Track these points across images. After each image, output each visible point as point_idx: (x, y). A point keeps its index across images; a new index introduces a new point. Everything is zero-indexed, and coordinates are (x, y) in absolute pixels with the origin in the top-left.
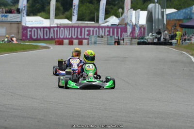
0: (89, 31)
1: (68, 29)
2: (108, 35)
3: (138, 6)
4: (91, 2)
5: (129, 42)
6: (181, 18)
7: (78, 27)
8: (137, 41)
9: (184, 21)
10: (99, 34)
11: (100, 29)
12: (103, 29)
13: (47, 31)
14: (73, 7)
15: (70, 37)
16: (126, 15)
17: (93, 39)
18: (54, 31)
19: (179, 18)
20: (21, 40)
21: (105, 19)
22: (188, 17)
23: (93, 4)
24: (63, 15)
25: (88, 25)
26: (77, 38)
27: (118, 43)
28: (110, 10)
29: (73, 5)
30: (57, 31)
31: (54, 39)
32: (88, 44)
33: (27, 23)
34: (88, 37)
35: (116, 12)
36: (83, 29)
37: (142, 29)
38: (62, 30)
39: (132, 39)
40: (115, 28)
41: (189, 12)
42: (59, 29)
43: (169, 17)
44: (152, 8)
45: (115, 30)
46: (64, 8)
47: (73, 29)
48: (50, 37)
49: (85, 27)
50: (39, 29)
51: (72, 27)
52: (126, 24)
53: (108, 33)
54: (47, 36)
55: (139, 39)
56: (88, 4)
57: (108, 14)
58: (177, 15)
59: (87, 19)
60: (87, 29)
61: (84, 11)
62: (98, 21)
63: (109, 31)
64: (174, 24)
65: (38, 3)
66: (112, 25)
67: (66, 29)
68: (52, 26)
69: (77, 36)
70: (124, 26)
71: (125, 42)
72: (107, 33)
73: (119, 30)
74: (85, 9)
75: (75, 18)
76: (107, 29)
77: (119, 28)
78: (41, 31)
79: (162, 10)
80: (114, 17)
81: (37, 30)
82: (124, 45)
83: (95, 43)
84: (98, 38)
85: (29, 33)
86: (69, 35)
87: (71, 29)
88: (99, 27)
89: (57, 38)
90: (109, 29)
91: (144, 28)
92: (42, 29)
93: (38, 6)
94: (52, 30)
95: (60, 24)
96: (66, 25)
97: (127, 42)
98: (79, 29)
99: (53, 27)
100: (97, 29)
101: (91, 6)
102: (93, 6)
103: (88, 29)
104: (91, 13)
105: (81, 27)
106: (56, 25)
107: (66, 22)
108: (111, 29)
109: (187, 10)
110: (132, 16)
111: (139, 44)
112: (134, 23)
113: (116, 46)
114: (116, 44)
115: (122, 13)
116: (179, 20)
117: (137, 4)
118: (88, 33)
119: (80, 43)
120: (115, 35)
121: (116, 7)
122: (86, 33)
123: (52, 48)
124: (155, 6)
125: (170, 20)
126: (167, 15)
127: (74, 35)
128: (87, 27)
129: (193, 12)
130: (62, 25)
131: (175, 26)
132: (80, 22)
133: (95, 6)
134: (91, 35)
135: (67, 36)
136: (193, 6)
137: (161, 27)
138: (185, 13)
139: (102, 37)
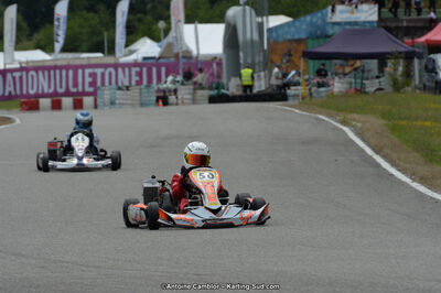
0: (93, 75)
1: (46, 72)
2: (139, 83)
4: (91, 9)
5: (190, 97)
6: (303, 36)
7: (67, 68)
8: (206, 93)
9: (310, 42)
10: (117, 83)
11: (120, 70)
12: (127, 70)
14: (56, 23)
15: (51, 90)
16: (174, 34)
17: (106, 94)
18: (14, 78)
19: (297, 37)
21: (127, 45)
22: (319, 33)
23: (95, 12)
24: (30, 40)
25: (93, 62)
26: (68, 93)
27: (163, 99)
28: (136, 23)
29: (56, 17)
30: (21, 78)
31: (16, 96)
32: (96, 107)
34: (91, 90)
36: (80, 71)
37: (215, 65)
38: (32, 77)
39: (195, 89)
40: (154, 65)
41: (320, 22)
43: (274, 35)
44: (234, 17)
45: (154, 70)
46: (29, 25)
47: (58, 72)
48: (7, 94)
49: (83, 67)
51: (55, 68)
52: (177, 55)
53: (137, 78)
55: (211, 88)
56: (84, 12)
57: (133, 34)
58: (293, 29)
59: (84, 47)
60: (88, 71)
61: (78, 30)
62: (111, 50)
63: (140, 74)
64: (286, 51)
66: (145, 58)
67: (40, 73)
68: (8, 67)
69: (67, 88)
70: (173, 60)
71: (180, 97)
72: (135, 78)
73: (163, 70)
74: (81, 26)
75: (58, 46)
76: (134, 70)
77: (163, 64)
79: (259, 19)
80: (149, 41)
82: (177, 104)
83: (112, 103)
84: (118, 92)
86: (49, 87)
87: (52, 72)
88: (116, 66)
89: (22, 96)
90: (138, 69)
91: (219, 64)
94: (9, 76)
95: (27, 62)
96: (41, 64)
97: (185, 96)
98: (71, 72)
99: (12, 71)
100: (112, 70)
101: (94, 19)
102: (96, 16)
103: (90, 70)
104: (93, 33)
105: (75, 68)
106: (18, 66)
107: (38, 56)
108: (145, 70)
109: (315, 18)
111: (212, 100)
112: (195, 53)
113: (161, 109)
114: (161, 103)
115: (167, 31)
116: (299, 41)
118: (90, 80)
119: (78, 105)
120: (155, 81)
121: (149, 18)
122: (88, 80)
123: (18, 121)
124: (244, 11)
125: (276, 42)
126: (270, 30)
127: (61, 87)
128: (89, 66)
129: (329, 20)
130: (31, 64)
131: (290, 55)
132: (70, 56)
133: (102, 16)
134: (99, 83)
135: (46, 91)
136: (330, 8)
137: (259, 58)
138: (311, 24)
139: (127, 88)
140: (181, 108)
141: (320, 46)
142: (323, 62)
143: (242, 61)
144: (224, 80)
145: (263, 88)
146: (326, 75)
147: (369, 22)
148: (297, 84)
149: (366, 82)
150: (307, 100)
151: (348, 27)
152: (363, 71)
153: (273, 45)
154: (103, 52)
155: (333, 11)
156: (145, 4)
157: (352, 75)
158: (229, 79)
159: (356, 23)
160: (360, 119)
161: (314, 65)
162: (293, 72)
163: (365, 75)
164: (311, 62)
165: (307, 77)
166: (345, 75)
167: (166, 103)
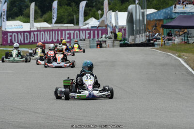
0: (69, 34)
1: (49, 32)
2: (89, 37)
3: (117, 7)
4: (69, 5)
5: (112, 44)
6: (162, 18)
7: (58, 30)
8: (119, 43)
9: (165, 21)
10: (80, 37)
11: (81, 32)
12: (84, 32)
13: (27, 35)
14: (53, 11)
15: (51, 40)
16: (105, 16)
18: (34, 35)
19: (159, 18)
20: (2, 45)
21: (84, 21)
22: (169, 17)
23: (71, 6)
24: (41, 18)
25: (69, 28)
27: (100, 45)
28: (88, 11)
29: (53, 8)
30: (37, 34)
31: (35, 43)
33: (7, 27)
34: (69, 40)
35: (94, 14)
36: (64, 32)
37: (123, 30)
38: (42, 34)
39: (114, 41)
40: (95, 30)
41: (169, 12)
42: (39, 33)
43: (149, 17)
44: (132, 9)
45: (96, 32)
46: (41, 11)
47: (54, 32)
48: (31, 41)
49: (65, 30)
50: (19, 34)
51: (52, 30)
52: (107, 26)
54: (27, 40)
56: (66, 6)
57: (87, 16)
58: (157, 15)
59: (65, 21)
60: (67, 32)
61: (63, 14)
62: (77, 23)
63: (90, 34)
64: (154, 25)
65: (15, 6)
66: (92, 27)
67: (46, 32)
68: (32, 30)
69: (58, 39)
70: (104, 28)
71: (107, 44)
72: (87, 36)
73: (100, 32)
74: (64, 12)
75: (54, 21)
76: (87, 32)
77: (100, 30)
78: (21, 35)
79: (143, 11)
80: (94, 19)
81: (18, 34)
82: (106, 47)
84: (80, 41)
85: (9, 38)
86: (50, 39)
87: (51, 32)
88: (79, 30)
90: (89, 31)
91: (125, 30)
92: (22, 34)
93: (15, 9)
94: (32, 34)
95: (40, 28)
96: (46, 29)
97: (109, 44)
98: (59, 32)
100: (78, 32)
101: (70, 9)
104: (69, 15)
105: (62, 31)
106: (36, 29)
107: (45, 25)
108: (92, 32)
109: (167, 10)
110: (111, 17)
111: (121, 46)
112: (114, 25)
113: (99, 49)
114: (99, 46)
115: (102, 15)
116: (160, 20)
117: (116, 5)
118: (68, 36)
120: (96, 37)
121: (94, 9)
122: (67, 36)
124: (136, 6)
125: (150, 21)
126: (147, 15)
127: (55, 39)
128: (68, 30)
129: (173, 11)
130: (42, 29)
131: (156, 27)
132: (59, 25)
133: (74, 8)
134: (72, 38)
135: (48, 40)
136: (174, 6)
137: (142, 28)
138: (165, 13)
139: (84, 40)
140: (107, 49)
141: (169, 22)
142: (170, 29)
143: (135, 29)
144: (127, 37)
145: (144, 41)
146: (171, 35)
147: (191, 12)
148: (159, 39)
149: (189, 39)
150: (163, 46)
151: (181, 14)
152: (188, 34)
153: (149, 22)
154: (74, 24)
155: (175, 7)
156: (93, 3)
157: (183, 35)
158: (129, 36)
159: (185, 13)
160: (186, 55)
161: (166, 31)
162: (157, 34)
163: (189, 35)
164: (165, 30)
165: (163, 36)
166: (180, 35)
167: (101, 47)
